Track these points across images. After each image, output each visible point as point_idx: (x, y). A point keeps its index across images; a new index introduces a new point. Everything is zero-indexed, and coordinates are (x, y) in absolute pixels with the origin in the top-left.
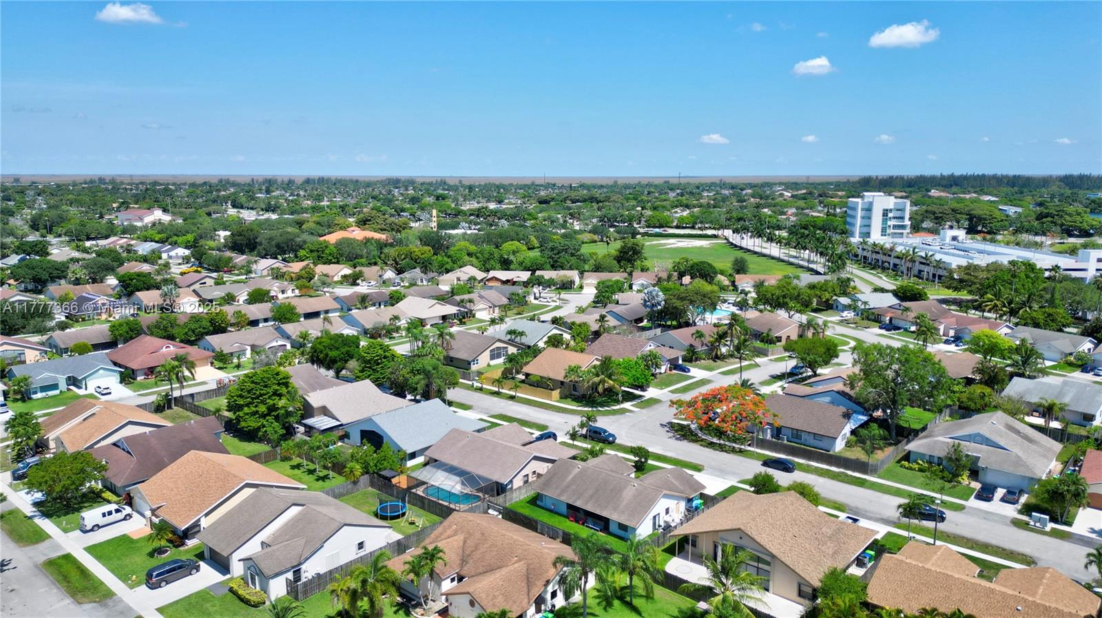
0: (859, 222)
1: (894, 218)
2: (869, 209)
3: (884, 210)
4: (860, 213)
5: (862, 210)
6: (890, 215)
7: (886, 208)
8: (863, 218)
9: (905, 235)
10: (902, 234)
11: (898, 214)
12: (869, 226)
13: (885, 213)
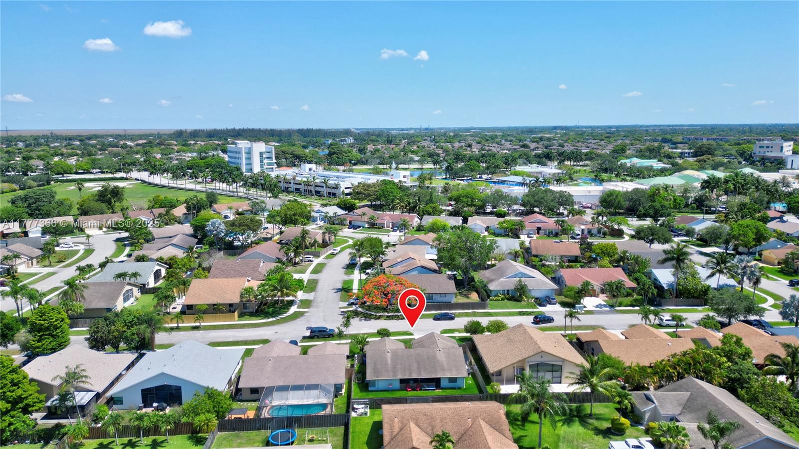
0: (244, 162)
1: (266, 158)
2: (249, 152)
3: (260, 153)
4: (244, 156)
5: (245, 153)
6: (264, 156)
7: (261, 151)
8: (246, 159)
9: (274, 169)
10: (272, 168)
11: (268, 155)
12: (251, 164)
13: (261, 154)
